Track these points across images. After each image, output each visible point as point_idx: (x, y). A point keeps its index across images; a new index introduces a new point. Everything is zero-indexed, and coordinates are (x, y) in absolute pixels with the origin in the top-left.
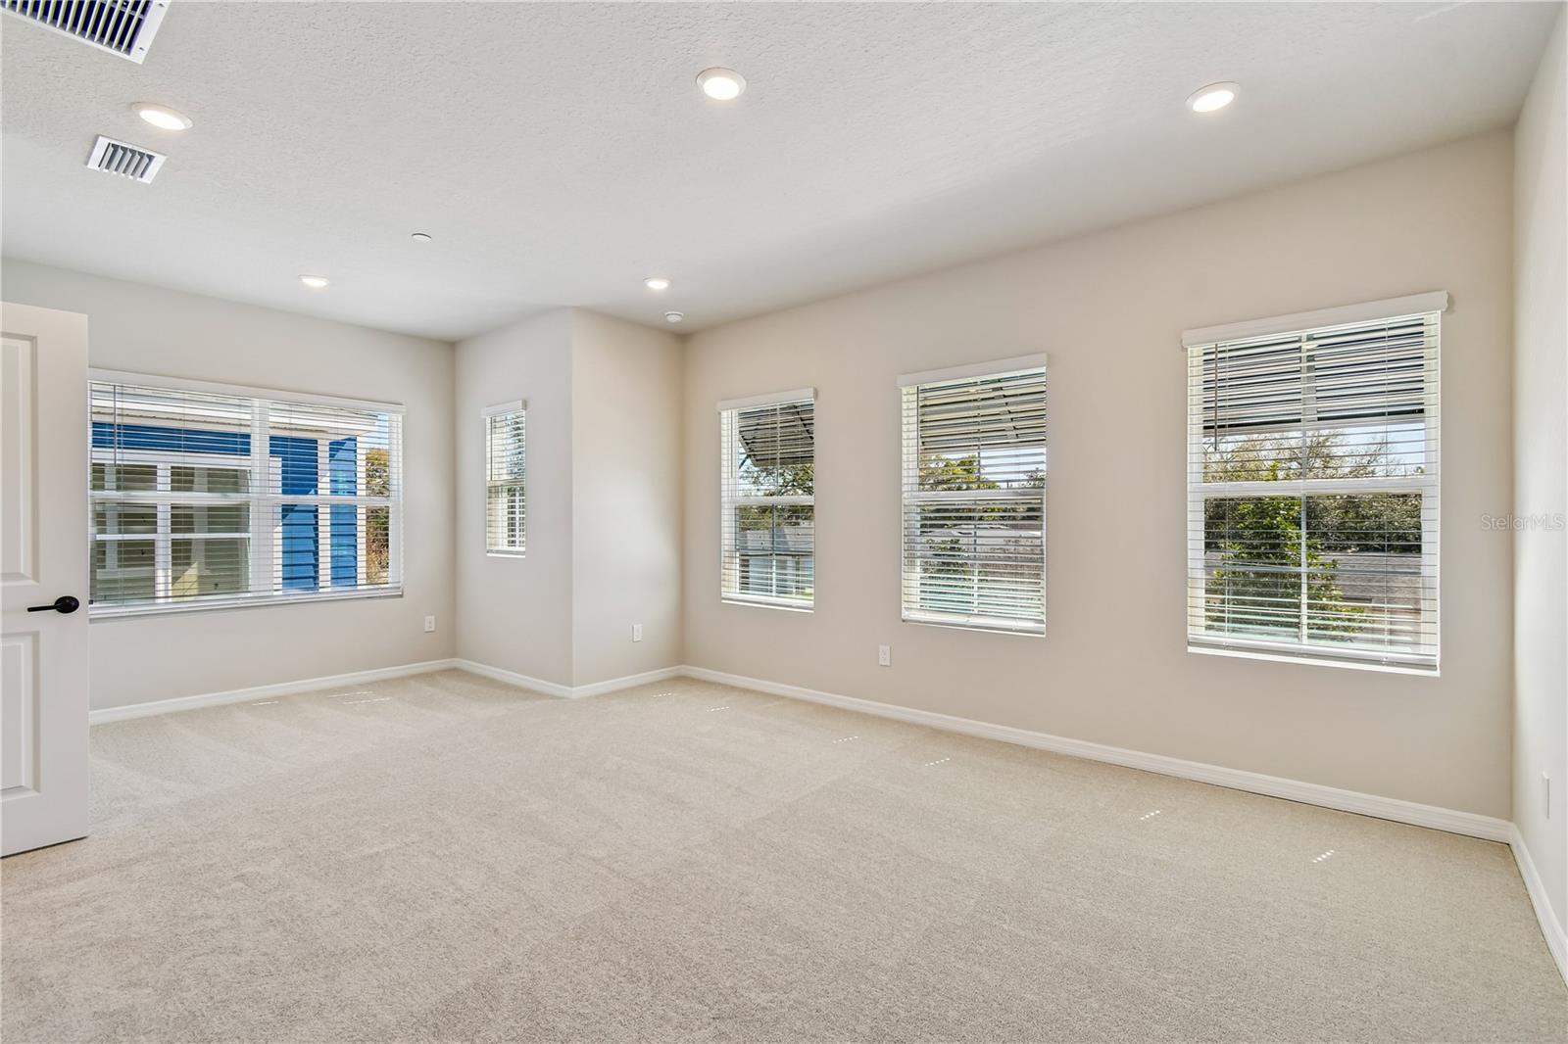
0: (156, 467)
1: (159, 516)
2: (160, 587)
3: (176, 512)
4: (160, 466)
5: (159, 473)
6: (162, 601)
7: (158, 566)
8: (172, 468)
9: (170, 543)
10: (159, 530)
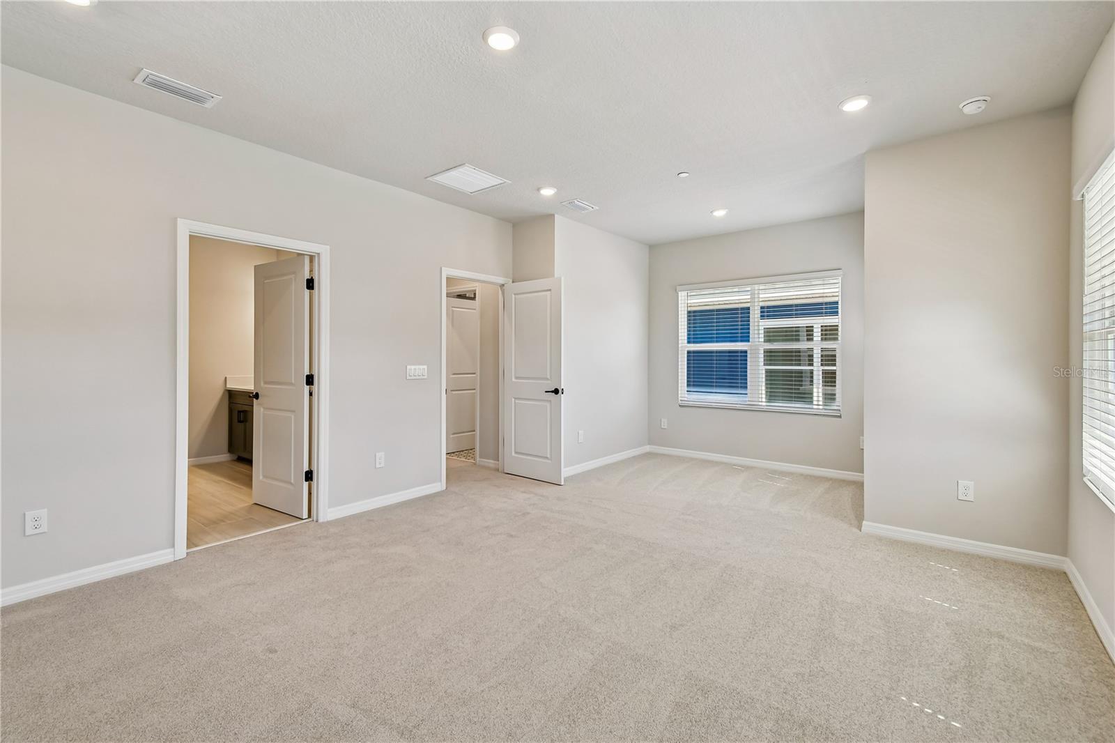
0: (813, 327)
1: (815, 356)
2: (815, 398)
3: (825, 353)
4: (815, 326)
5: (815, 330)
6: (815, 407)
7: (814, 386)
8: (822, 326)
9: (821, 372)
10: (815, 364)
